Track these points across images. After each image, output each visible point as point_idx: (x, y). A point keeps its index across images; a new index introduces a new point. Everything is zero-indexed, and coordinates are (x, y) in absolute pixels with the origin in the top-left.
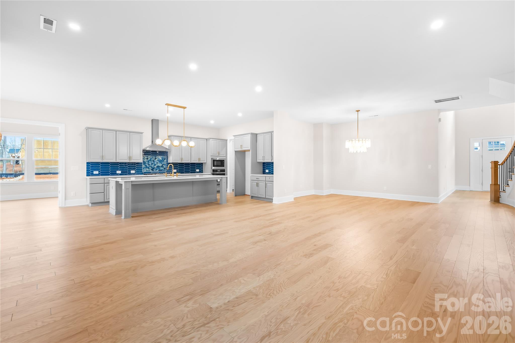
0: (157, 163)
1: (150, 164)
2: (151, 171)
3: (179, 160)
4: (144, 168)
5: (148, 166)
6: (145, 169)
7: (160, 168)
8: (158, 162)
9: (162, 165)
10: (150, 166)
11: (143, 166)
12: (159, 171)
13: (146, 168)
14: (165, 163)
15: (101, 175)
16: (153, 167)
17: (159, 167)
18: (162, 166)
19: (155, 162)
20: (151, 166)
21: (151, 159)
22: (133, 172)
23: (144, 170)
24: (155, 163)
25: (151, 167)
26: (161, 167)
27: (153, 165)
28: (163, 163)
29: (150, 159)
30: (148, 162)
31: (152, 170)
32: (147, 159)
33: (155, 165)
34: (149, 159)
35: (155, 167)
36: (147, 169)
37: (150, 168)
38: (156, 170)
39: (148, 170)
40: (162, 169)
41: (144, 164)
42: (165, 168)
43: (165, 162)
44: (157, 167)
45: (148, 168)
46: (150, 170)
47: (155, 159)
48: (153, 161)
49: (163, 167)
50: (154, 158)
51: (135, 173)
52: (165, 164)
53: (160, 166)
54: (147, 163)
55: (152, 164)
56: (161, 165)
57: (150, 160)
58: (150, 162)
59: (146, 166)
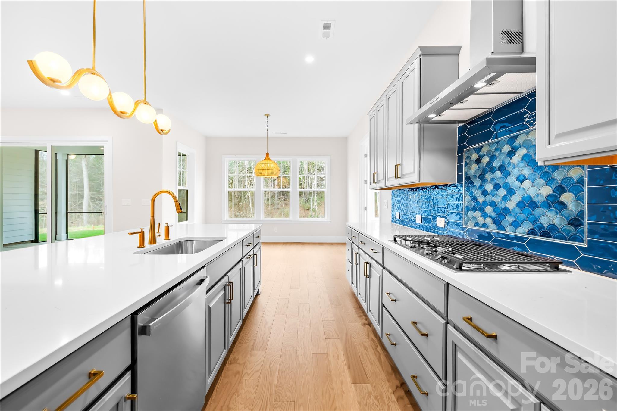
0: (521, 179)
1: (489, 187)
2: (493, 229)
5: (481, 199)
6: (470, 214)
7: (538, 211)
9: (550, 191)
10: (489, 198)
11: (465, 200)
13: (474, 209)
17: (533, 205)
21: (493, 158)
23: (468, 222)
24: (511, 180)
25: (493, 204)
26: (548, 205)
27: (502, 192)
30: (482, 177)
31: (497, 222)
32: (478, 160)
33: (511, 192)
34: (486, 160)
35: (511, 204)
36: (478, 214)
37: (489, 210)
38: (516, 225)
39: (481, 220)
40: (553, 227)
42: (582, 214)
45: (482, 210)
47: (512, 153)
48: (501, 168)
49: (563, 205)
50: (507, 149)
53: (539, 200)
54: (477, 183)
55: (497, 187)
56: (547, 191)
57: (489, 167)
58: (488, 176)
59: (474, 199)
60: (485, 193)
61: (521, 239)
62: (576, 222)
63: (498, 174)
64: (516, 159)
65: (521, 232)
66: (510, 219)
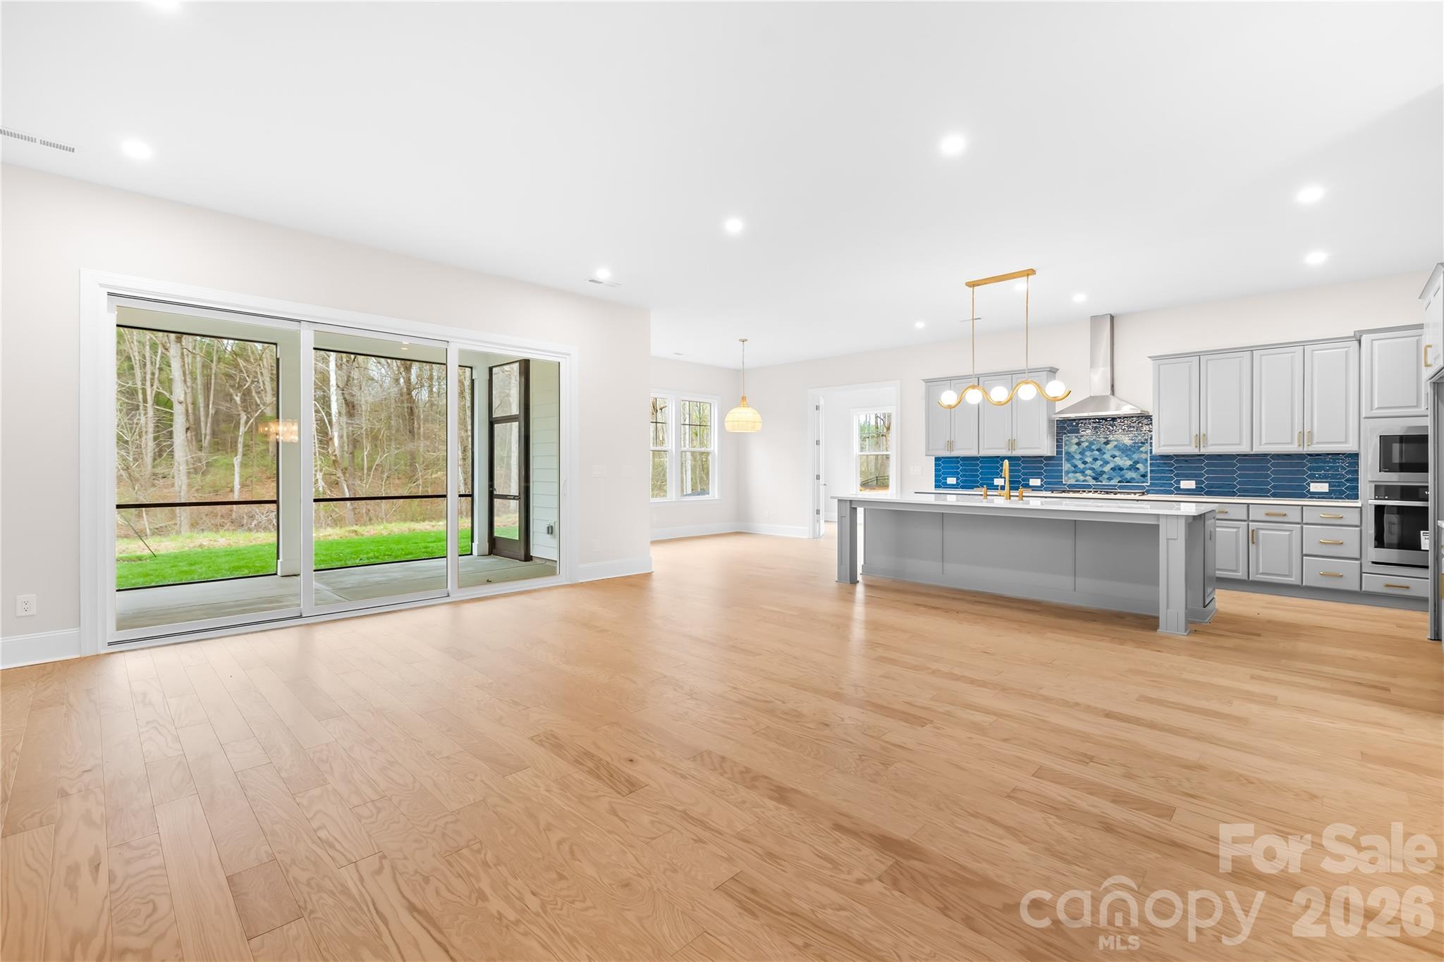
0: (1114, 457)
1: (1089, 460)
2: (1092, 482)
3: (1189, 445)
4: (1067, 472)
5: (1081, 466)
6: (1071, 475)
7: (1124, 472)
8: (1117, 453)
9: (1131, 463)
10: (1087, 466)
11: (1066, 466)
12: (1119, 482)
13: (1075, 472)
14: (1144, 456)
15: (963, 487)
16: (1101, 469)
17: (1121, 469)
18: (1133, 468)
19: (1105, 453)
20: (1093, 466)
22: (1035, 482)
23: (1069, 480)
24: (1107, 457)
25: (1093, 469)
26: (1130, 469)
27: (1099, 463)
28: (1136, 456)
29: (1087, 444)
30: (1082, 453)
31: (1095, 479)
32: (1078, 444)
33: (1107, 463)
34: (1085, 445)
35: (1107, 468)
36: (1078, 475)
37: (1088, 472)
38: (1110, 479)
39: (1082, 478)
40: (1133, 478)
41: (1067, 460)
42: (1147, 472)
43: (1146, 453)
44: (1112, 469)
45: (1083, 472)
46: (1088, 478)
47: (1107, 443)
48: (1099, 450)
49: (1138, 469)
50: (1103, 440)
51: (1042, 486)
52: (1146, 460)
53: (1125, 467)
54: (1078, 456)
55: (1095, 460)
56: (1130, 463)
57: (1089, 448)
58: (1088, 453)
59: (1075, 466)
60: (1085, 463)
61: (1116, 486)
62: (1144, 476)
63: (1097, 453)
64: (1109, 447)
65: (1112, 482)
66: (1105, 476)
